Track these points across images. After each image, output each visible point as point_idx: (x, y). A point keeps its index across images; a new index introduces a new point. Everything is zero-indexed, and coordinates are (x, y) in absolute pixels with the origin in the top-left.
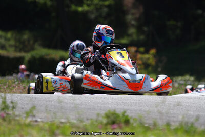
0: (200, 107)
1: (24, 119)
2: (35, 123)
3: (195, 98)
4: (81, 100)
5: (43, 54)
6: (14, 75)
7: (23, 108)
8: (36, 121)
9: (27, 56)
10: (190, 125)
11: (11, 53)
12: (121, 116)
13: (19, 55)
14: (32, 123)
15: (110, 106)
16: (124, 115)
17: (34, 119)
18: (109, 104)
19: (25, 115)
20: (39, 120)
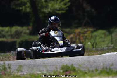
0: (115, 60)
1: (16, 74)
2: (23, 75)
3: (113, 55)
4: (48, 61)
5: (27, 38)
6: (12, 52)
7: (16, 68)
8: (24, 74)
9: (18, 41)
10: (108, 69)
11: (9, 40)
12: (71, 67)
13: (13, 40)
14: (21, 75)
15: (65, 63)
16: (72, 67)
17: (22, 73)
18: (64, 62)
19: (17, 72)
20: (25, 73)
